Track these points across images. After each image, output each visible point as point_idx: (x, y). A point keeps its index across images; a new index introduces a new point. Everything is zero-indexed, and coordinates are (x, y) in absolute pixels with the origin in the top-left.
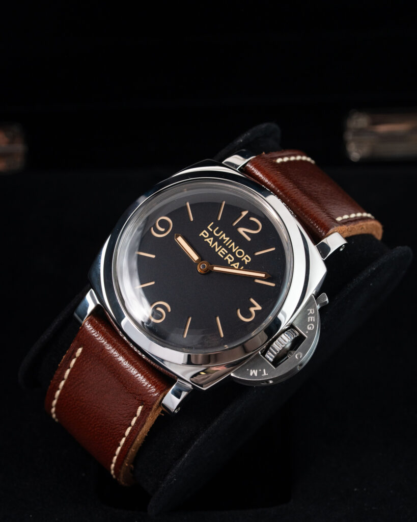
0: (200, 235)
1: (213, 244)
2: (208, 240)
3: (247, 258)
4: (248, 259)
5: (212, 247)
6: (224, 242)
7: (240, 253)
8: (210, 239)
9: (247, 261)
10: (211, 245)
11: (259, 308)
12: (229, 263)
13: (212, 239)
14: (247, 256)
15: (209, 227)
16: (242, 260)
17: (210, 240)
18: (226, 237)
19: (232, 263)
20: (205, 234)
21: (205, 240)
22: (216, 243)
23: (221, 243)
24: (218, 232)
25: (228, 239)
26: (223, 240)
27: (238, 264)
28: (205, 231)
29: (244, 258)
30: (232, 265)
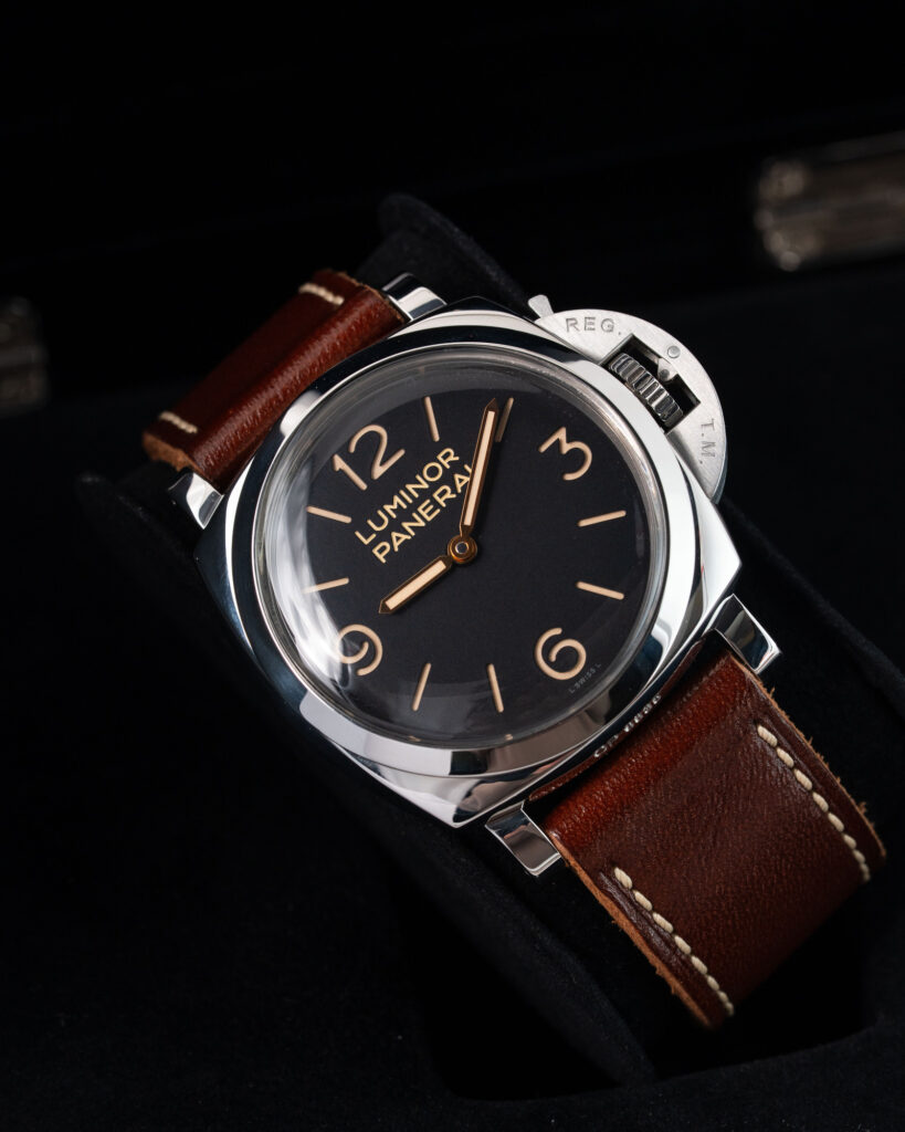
0: (384, 561)
1: (407, 533)
2: (396, 545)
3: (445, 457)
4: (448, 455)
5: (413, 534)
6: (405, 506)
7: (433, 472)
8: (394, 539)
9: (452, 458)
10: (409, 538)
11: (562, 434)
12: (454, 496)
13: (394, 535)
14: (440, 457)
15: (366, 542)
16: (448, 467)
17: (398, 539)
18: (392, 504)
19: (454, 490)
20: (381, 551)
21: (396, 549)
22: (406, 525)
23: (405, 514)
24: (379, 522)
25: (397, 499)
26: (399, 510)
27: (457, 477)
28: (375, 551)
29: (445, 463)
30: (460, 491)
